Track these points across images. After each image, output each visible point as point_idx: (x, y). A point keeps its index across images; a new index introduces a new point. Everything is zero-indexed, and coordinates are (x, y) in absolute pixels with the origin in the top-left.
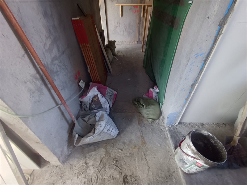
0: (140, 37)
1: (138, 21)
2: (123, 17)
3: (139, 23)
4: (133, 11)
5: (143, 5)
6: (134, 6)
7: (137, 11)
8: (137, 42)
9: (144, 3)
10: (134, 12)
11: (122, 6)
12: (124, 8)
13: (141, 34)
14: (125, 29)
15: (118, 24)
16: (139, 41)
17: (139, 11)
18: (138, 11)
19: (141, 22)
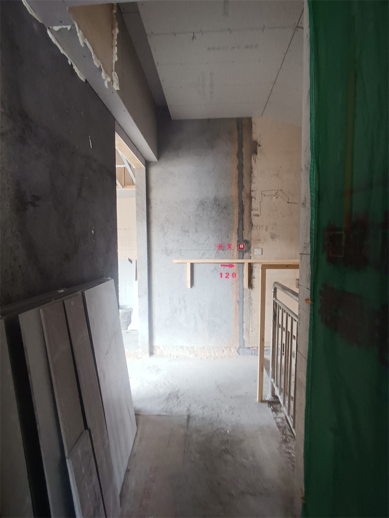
0: (244, 337)
1: (235, 298)
2: (193, 288)
3: (240, 302)
4: (221, 274)
5: (246, 261)
6: (223, 265)
7: (231, 274)
8: (238, 352)
9: (250, 258)
10: (224, 275)
11: (192, 265)
12: (196, 267)
13: (248, 330)
14: (201, 316)
15: (182, 302)
16: (242, 348)
17: (237, 275)
18: (234, 275)
19: (246, 299)
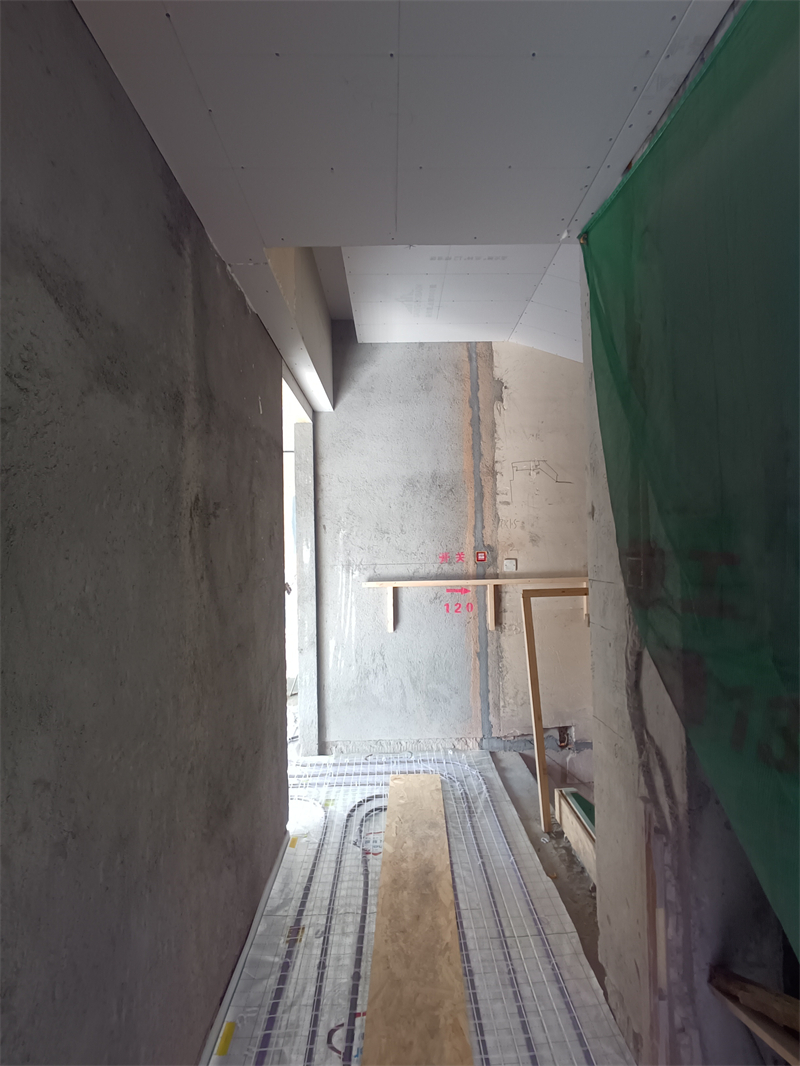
0: (491, 718)
1: (473, 648)
2: (398, 630)
3: (482, 655)
4: (447, 605)
5: (490, 583)
6: (452, 590)
7: (464, 605)
8: (480, 746)
9: (496, 578)
12: (403, 595)
13: (497, 705)
14: (414, 683)
15: (378, 658)
16: (487, 738)
17: (475, 607)
18: (469, 607)
19: (491, 649)
